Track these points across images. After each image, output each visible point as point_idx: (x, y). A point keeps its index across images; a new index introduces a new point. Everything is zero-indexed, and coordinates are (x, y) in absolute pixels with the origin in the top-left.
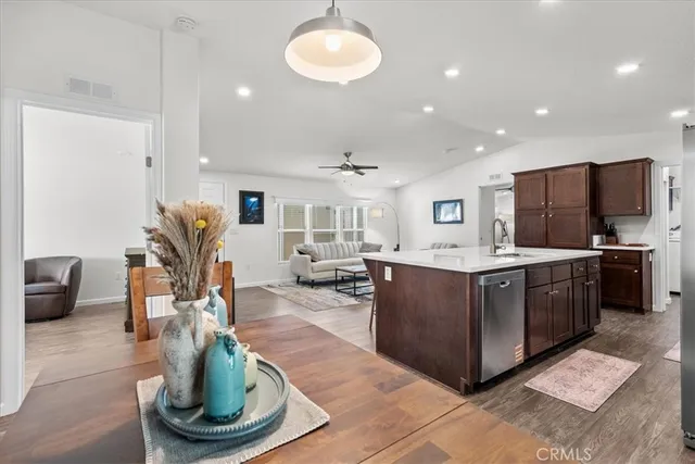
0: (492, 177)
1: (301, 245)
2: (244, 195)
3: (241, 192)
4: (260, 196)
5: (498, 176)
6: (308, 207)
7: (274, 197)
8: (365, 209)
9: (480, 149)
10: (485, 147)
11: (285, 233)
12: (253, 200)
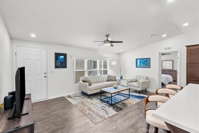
0: (166, 49)
1: (83, 77)
2: (57, 55)
3: (56, 53)
4: (65, 55)
5: (169, 48)
6: (86, 61)
7: (71, 56)
8: (108, 62)
9: (164, 36)
10: (167, 35)
11: (76, 72)
12: (62, 57)
